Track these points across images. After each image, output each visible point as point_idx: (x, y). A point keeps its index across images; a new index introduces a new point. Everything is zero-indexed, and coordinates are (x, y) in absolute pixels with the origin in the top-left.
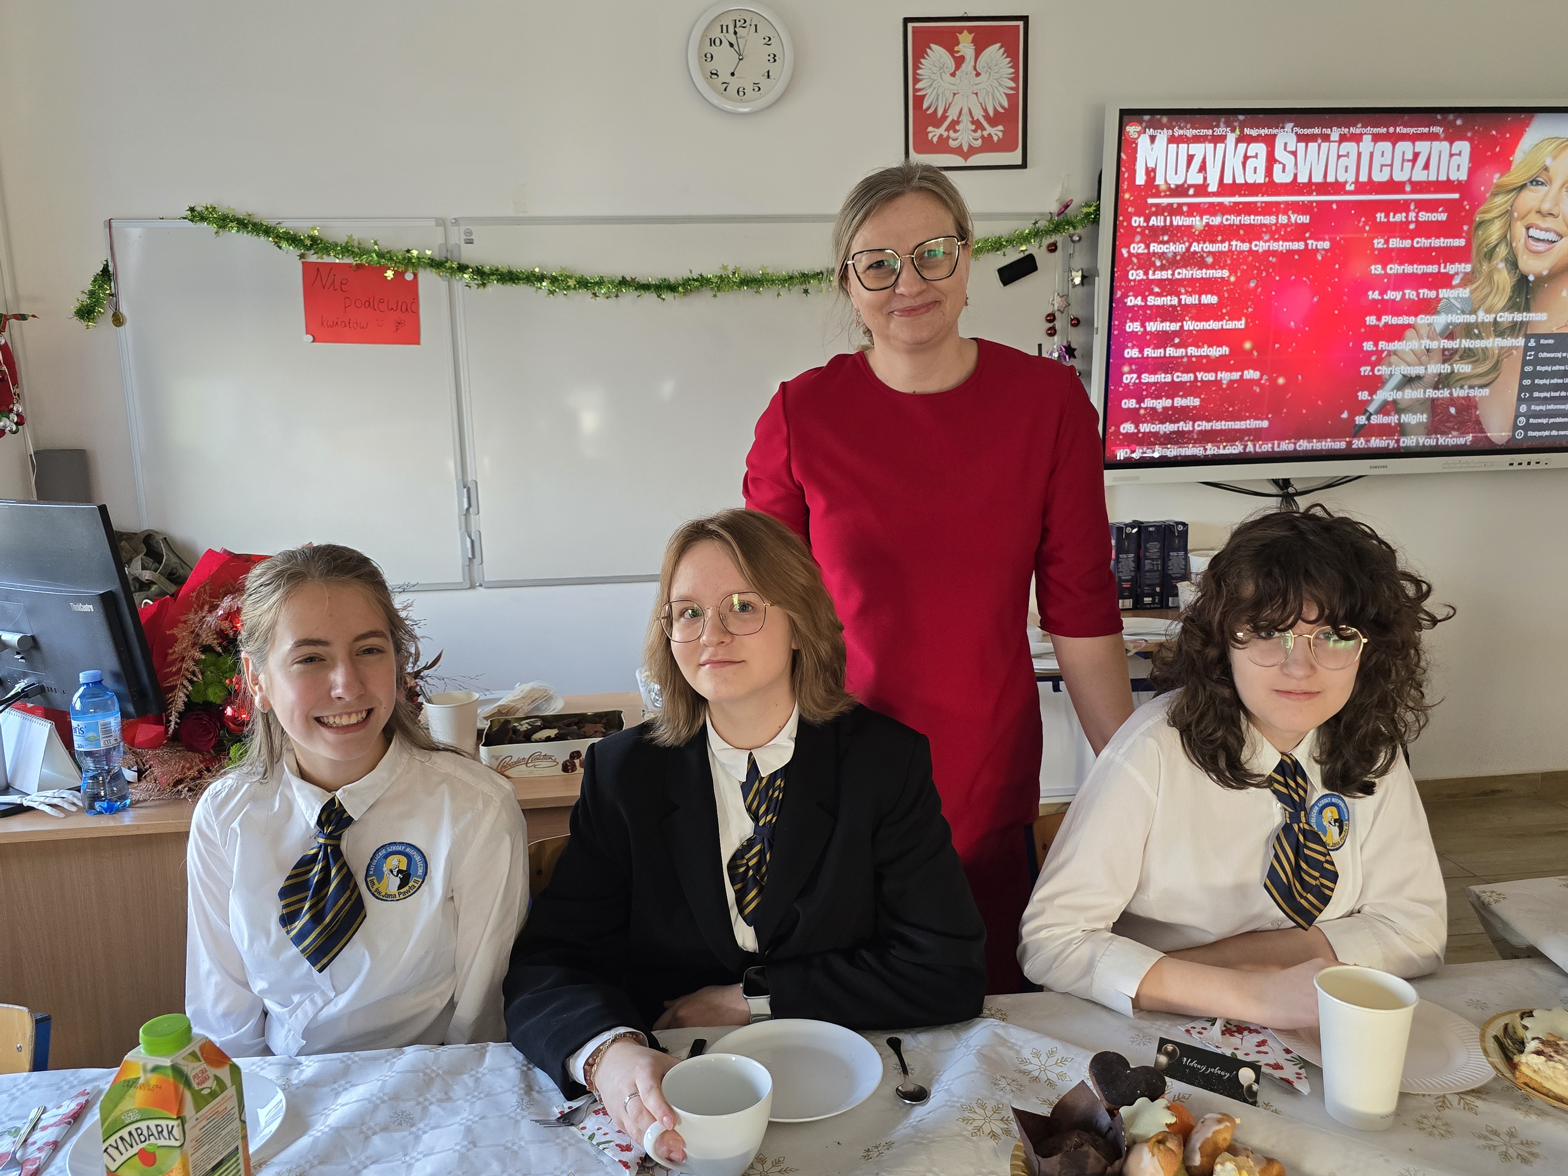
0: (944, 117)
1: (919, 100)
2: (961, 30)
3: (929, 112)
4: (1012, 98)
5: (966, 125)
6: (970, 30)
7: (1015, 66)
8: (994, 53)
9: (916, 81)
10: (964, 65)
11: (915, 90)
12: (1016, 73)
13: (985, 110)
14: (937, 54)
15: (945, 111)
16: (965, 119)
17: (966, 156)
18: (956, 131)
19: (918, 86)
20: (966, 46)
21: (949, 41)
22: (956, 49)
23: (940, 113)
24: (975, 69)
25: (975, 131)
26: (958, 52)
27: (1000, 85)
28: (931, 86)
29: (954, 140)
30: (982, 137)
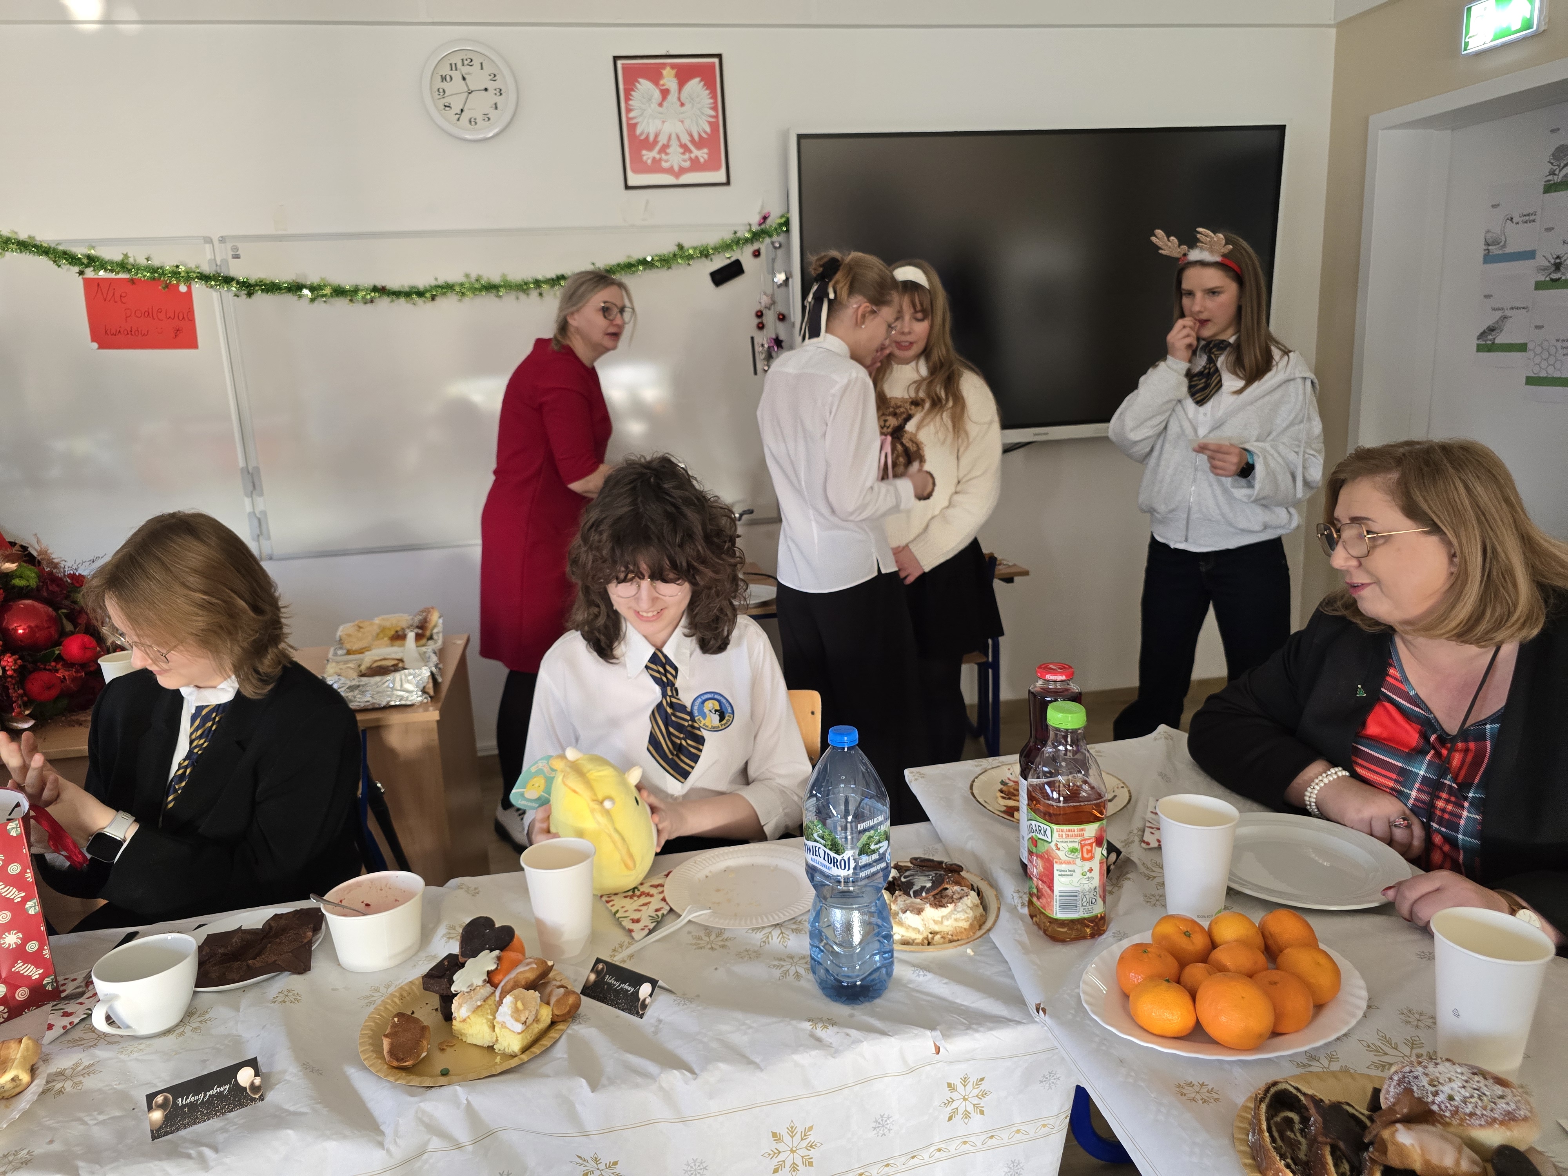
0: (656, 142)
1: (632, 127)
2: (664, 66)
3: (643, 137)
4: (713, 125)
5: (675, 149)
6: (673, 66)
7: (714, 97)
8: (695, 85)
9: (629, 110)
10: (670, 98)
11: (628, 119)
12: (716, 103)
13: (691, 136)
14: (644, 86)
15: (656, 136)
16: (674, 143)
17: (677, 175)
18: (667, 154)
19: (631, 115)
20: (669, 79)
21: (654, 76)
22: (662, 82)
23: (651, 138)
24: (679, 99)
25: (683, 154)
26: (663, 85)
27: (703, 113)
28: (641, 115)
29: (666, 161)
30: (691, 159)
